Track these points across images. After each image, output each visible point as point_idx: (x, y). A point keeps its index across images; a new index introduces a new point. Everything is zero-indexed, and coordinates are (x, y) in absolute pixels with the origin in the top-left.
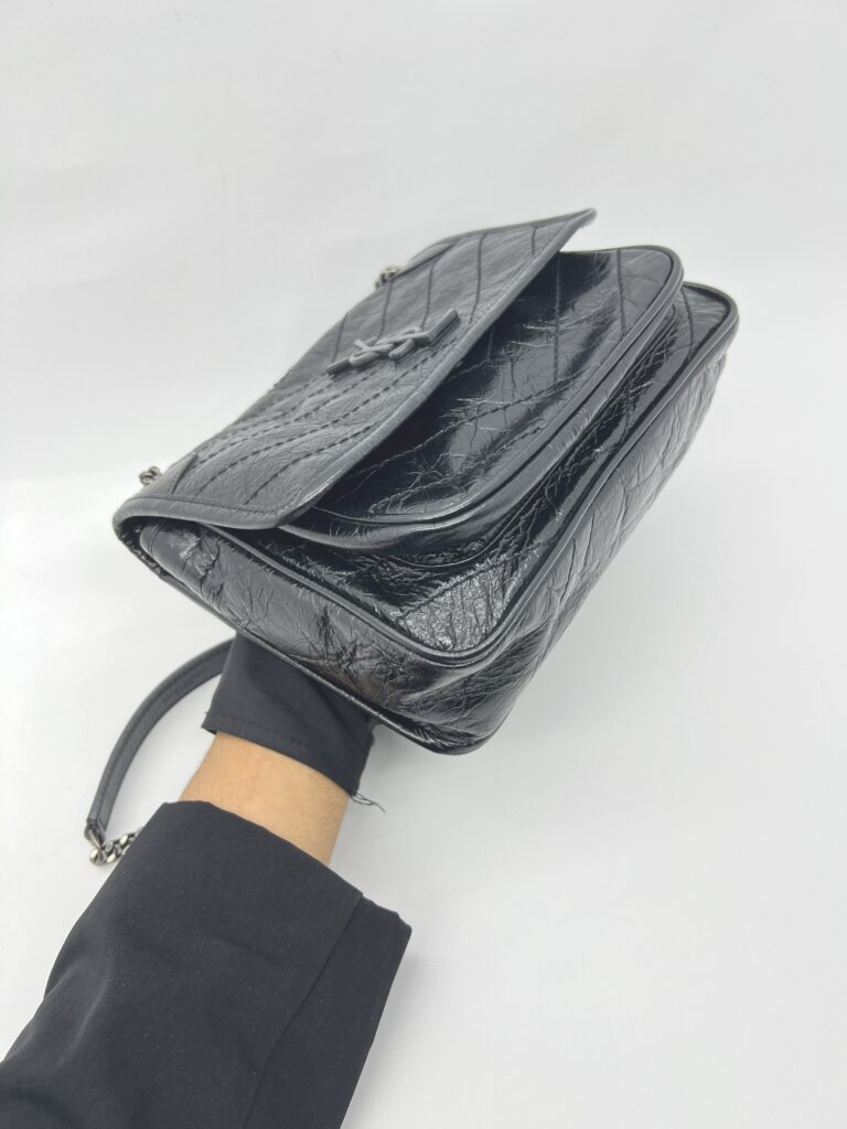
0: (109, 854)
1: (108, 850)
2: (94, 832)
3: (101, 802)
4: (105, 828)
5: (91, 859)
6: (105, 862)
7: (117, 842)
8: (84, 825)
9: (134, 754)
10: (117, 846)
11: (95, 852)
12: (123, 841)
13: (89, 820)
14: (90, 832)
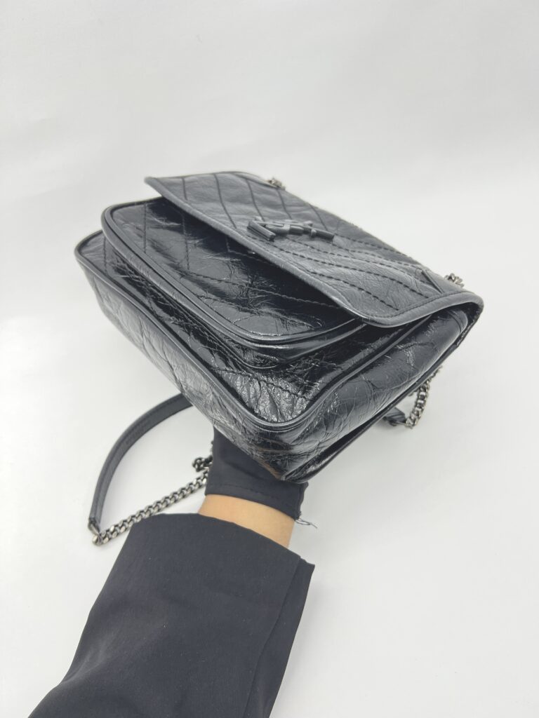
0: (104, 538)
1: (103, 536)
2: (94, 525)
3: (96, 507)
4: (100, 522)
5: (93, 542)
6: (102, 543)
7: (108, 531)
8: (87, 522)
9: (112, 476)
10: (108, 533)
11: (95, 538)
12: (112, 529)
13: (90, 519)
14: (92, 525)
